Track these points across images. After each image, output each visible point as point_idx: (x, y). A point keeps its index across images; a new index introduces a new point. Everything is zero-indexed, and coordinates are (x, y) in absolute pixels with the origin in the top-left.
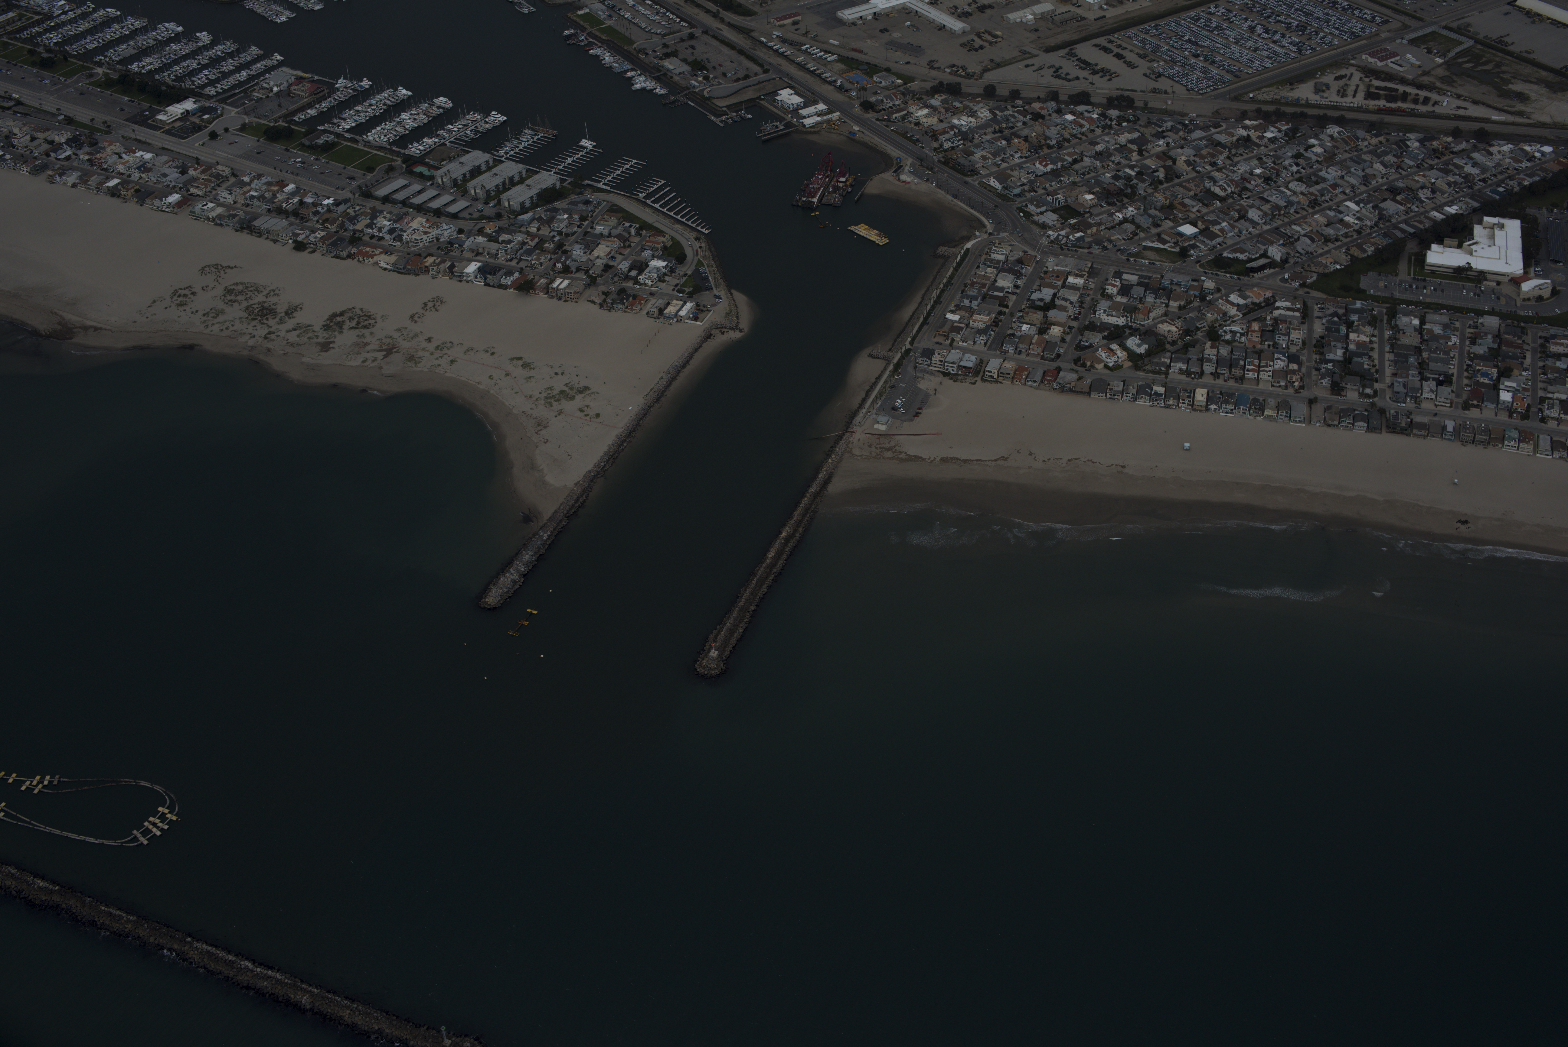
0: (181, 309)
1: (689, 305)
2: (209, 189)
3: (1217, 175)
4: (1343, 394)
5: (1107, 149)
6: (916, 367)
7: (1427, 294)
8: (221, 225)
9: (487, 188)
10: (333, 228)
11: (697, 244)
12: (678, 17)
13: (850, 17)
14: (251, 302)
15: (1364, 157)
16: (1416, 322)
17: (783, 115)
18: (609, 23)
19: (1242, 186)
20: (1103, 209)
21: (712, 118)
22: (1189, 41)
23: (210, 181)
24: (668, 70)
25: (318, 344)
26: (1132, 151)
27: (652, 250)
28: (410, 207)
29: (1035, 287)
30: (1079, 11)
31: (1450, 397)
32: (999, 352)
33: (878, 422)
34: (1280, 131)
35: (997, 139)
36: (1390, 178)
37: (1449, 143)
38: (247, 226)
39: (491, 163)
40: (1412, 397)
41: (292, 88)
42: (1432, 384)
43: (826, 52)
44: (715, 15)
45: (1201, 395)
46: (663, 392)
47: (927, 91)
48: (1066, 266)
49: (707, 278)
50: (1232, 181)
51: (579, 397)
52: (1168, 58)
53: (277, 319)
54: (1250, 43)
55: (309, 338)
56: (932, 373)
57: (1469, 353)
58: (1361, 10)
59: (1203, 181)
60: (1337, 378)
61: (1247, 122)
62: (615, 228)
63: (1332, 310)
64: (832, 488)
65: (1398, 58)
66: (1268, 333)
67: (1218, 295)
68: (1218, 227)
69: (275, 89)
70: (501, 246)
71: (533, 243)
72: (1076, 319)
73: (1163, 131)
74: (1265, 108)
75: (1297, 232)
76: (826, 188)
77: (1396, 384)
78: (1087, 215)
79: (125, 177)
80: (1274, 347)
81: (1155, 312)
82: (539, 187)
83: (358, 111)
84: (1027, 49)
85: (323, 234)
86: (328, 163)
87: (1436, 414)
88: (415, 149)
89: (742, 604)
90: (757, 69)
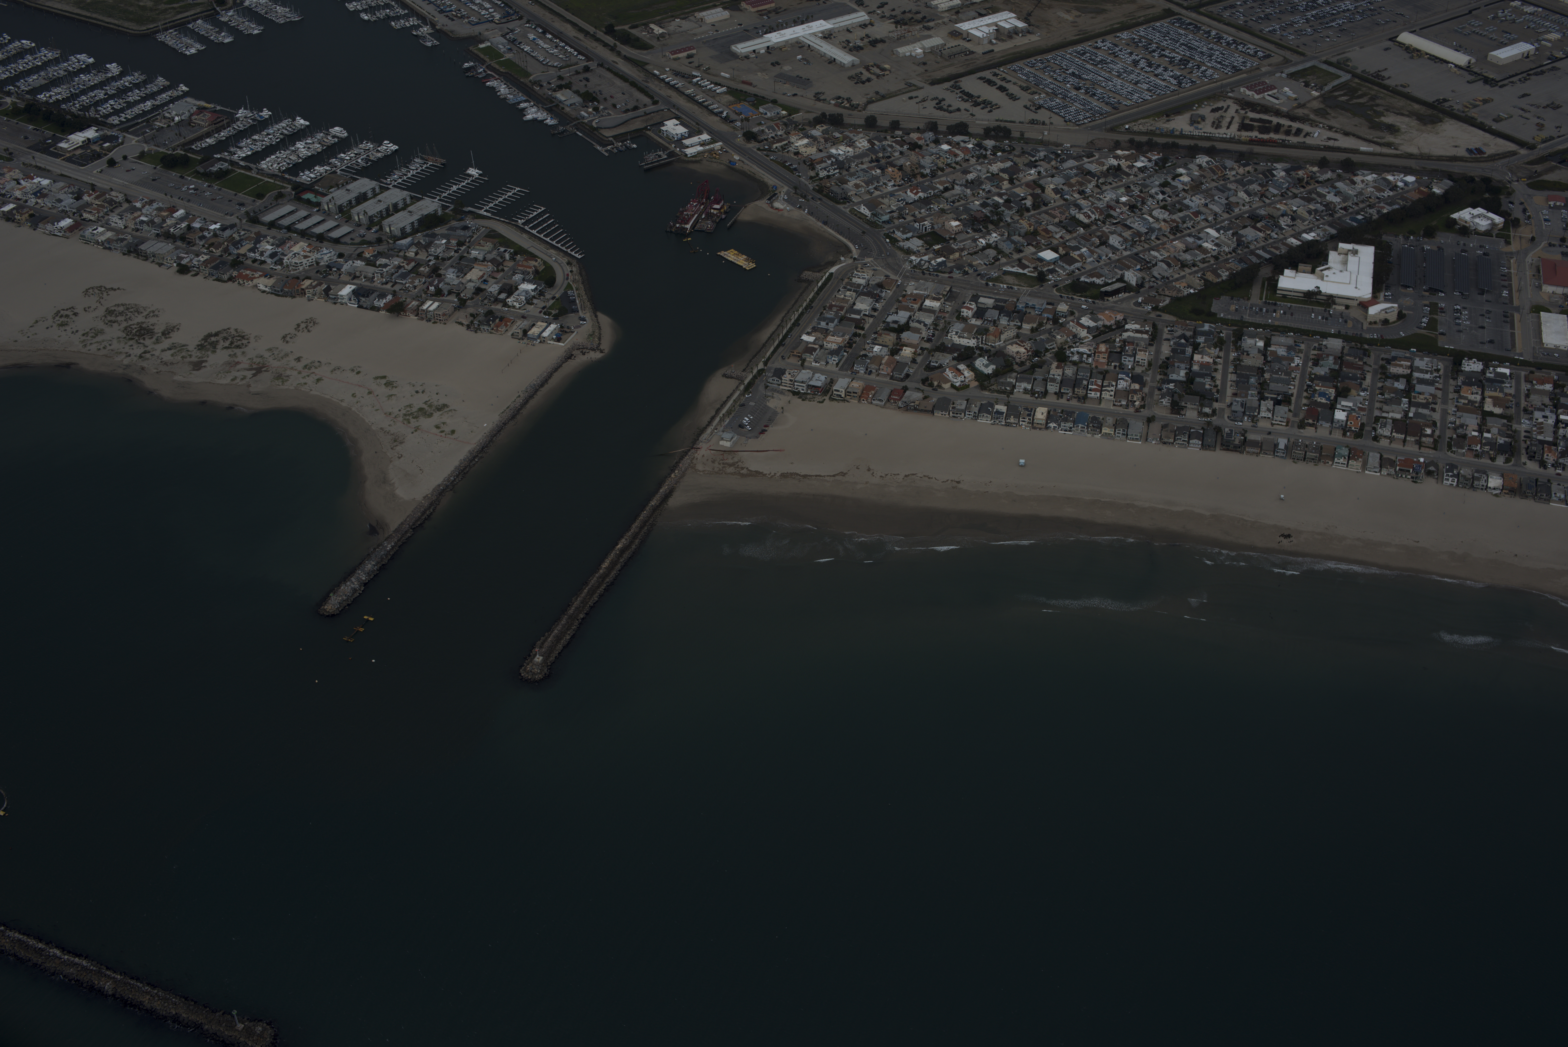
0: (62, 329)
1: (553, 327)
2: (101, 214)
3: (1083, 202)
4: (1182, 412)
5: (979, 177)
6: (767, 387)
7: (1276, 317)
8: (110, 249)
9: (370, 214)
10: (218, 252)
11: (569, 268)
12: (576, 50)
13: (743, 51)
14: (130, 323)
15: (1229, 186)
16: (1261, 344)
17: (667, 145)
18: (509, 56)
19: (1107, 214)
20: (969, 236)
21: (599, 148)
22: (1073, 74)
23: (103, 206)
24: (560, 102)
25: (190, 363)
26: (1004, 179)
27: (523, 273)
28: (295, 232)
29: (893, 310)
30: (969, 46)
31: (1286, 416)
32: (850, 372)
33: (722, 439)
34: (1150, 160)
35: (872, 168)
36: (1254, 206)
37: (1314, 173)
38: (134, 250)
39: (378, 190)
40: (1249, 416)
41: (193, 118)
42: (1271, 404)
43: (716, 84)
44: (613, 49)
45: (1041, 413)
46: (519, 410)
47: (810, 122)
48: (925, 290)
49: (574, 301)
50: (1096, 208)
51: (437, 414)
52: (1050, 91)
53: (154, 339)
54: (1132, 76)
55: (183, 357)
56: (782, 392)
57: (1311, 374)
58: (1245, 45)
59: (1069, 209)
60: (1176, 398)
61: (1119, 152)
62: (490, 252)
63: (1179, 332)
64: (672, 502)
65: (1275, 91)
66: (1115, 355)
67: (1072, 318)
68: (1078, 253)
69: (177, 119)
70: (376, 270)
71: (409, 267)
72: (929, 340)
73: (1036, 161)
74: (1137, 138)
75: (1156, 257)
76: (700, 216)
77: (1235, 403)
78: (951, 242)
79: (21, 202)
80: (1120, 368)
81: (1006, 334)
82: (420, 213)
83: (255, 140)
84: (913, 81)
85: (206, 257)
86: (220, 190)
87: (1269, 433)
88: (306, 177)
89: (571, 611)
90: (647, 100)
